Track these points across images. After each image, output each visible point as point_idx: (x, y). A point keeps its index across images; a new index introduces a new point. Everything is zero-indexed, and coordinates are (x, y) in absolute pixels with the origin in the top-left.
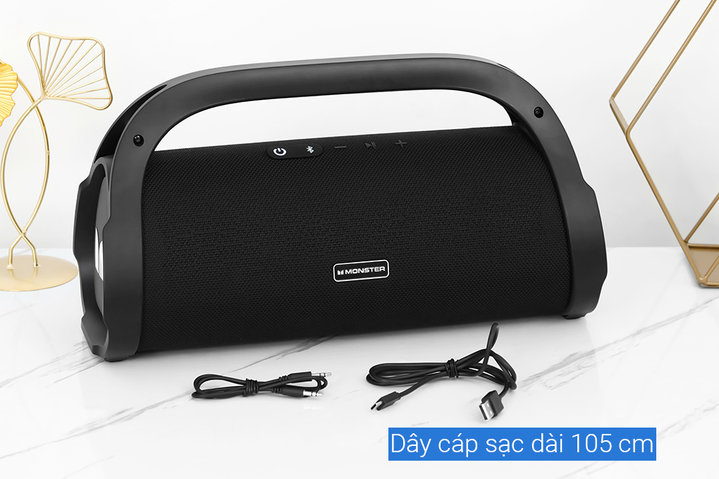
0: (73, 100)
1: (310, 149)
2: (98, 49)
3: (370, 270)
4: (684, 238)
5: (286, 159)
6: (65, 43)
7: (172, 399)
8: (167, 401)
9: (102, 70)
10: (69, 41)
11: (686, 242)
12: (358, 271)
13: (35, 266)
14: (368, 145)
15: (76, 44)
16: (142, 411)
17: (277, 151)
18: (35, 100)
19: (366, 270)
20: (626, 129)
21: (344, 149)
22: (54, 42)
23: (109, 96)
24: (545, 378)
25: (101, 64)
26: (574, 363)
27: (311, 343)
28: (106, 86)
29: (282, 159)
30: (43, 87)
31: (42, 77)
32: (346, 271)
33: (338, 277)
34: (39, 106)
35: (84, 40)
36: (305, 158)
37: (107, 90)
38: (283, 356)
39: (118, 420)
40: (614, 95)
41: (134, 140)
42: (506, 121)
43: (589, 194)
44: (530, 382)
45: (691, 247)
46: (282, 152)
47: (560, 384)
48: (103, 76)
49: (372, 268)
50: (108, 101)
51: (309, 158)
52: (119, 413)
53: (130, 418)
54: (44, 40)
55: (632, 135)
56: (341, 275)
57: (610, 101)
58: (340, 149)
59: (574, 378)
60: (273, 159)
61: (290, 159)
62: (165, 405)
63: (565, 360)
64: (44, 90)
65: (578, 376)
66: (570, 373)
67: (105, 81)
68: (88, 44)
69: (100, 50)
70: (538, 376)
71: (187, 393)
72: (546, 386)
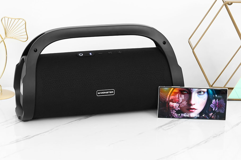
0: (15, 39)
1: (91, 54)
2: (24, 22)
3: (108, 92)
5: (83, 57)
6: (13, 20)
7: (43, 133)
8: (42, 133)
9: (25, 29)
10: (15, 19)
12: (105, 93)
13: (1, 92)
14: (109, 53)
15: (17, 20)
16: (34, 136)
17: (80, 54)
18: (3, 38)
19: (107, 92)
20: (193, 49)
21: (101, 54)
22: (10, 20)
23: (27, 37)
24: (163, 127)
25: (25, 27)
26: (173, 122)
27: (89, 116)
28: (26, 34)
29: (81, 57)
30: (6, 34)
31: (5, 31)
32: (101, 93)
33: (98, 95)
34: (4, 40)
35: (19, 19)
36: (89, 57)
37: (26, 36)
38: (80, 120)
39: (26, 139)
40: (190, 38)
41: (34, 50)
42: (154, 46)
43: (180, 69)
44: (158, 128)
46: (82, 55)
47: (168, 129)
48: (25, 31)
49: (109, 92)
50: (27, 39)
51: (90, 56)
52: (26, 137)
53: (30, 138)
54: (6, 19)
55: (195, 50)
56: (99, 94)
57: (188, 40)
58: (100, 54)
60: (78, 57)
61: (84, 57)
62: (41, 134)
63: (170, 122)
65: (174, 127)
66: (171, 126)
67: (25, 32)
68: (21, 20)
69: (24, 23)
70: (161, 126)
71: (48, 131)
72: (163, 129)
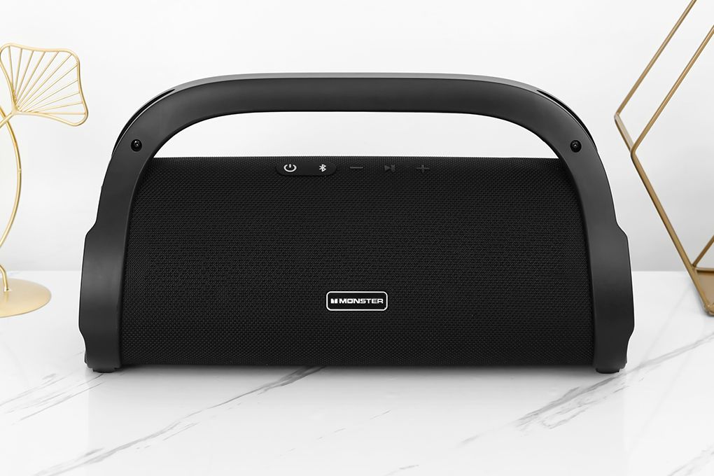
0: (46, 115)
1: (323, 168)
2: (73, 61)
3: (367, 301)
4: (692, 262)
5: (294, 176)
6: (37, 55)
7: (146, 439)
8: (140, 440)
9: (77, 84)
10: (42, 53)
11: (694, 265)
12: (353, 301)
13: (5, 290)
15: (49, 56)
16: (113, 451)
17: (287, 168)
18: (6, 114)
19: (363, 301)
20: (631, 148)
21: (360, 170)
22: (26, 54)
23: (84, 111)
24: (544, 416)
25: (76, 77)
26: (574, 399)
27: (295, 376)
28: (80, 100)
29: (290, 176)
30: (15, 101)
31: (13, 91)
32: (341, 300)
33: (332, 306)
34: (10, 121)
35: (58, 52)
36: (314, 176)
37: (82, 106)
38: (266, 390)
39: (87, 462)
40: (619, 111)
44: (527, 420)
45: (700, 272)
46: (293, 168)
47: (560, 423)
48: (78, 89)
49: (369, 300)
50: (83, 117)
51: (319, 176)
52: (89, 454)
56: (334, 304)
57: (615, 117)
58: (356, 170)
59: (575, 416)
60: (280, 174)
61: (298, 176)
63: (565, 396)
64: (15, 104)
65: (578, 414)
66: (570, 410)
67: (79, 95)
68: (62, 56)
69: (75, 63)
70: (536, 413)
71: (162, 432)
72: (544, 425)
